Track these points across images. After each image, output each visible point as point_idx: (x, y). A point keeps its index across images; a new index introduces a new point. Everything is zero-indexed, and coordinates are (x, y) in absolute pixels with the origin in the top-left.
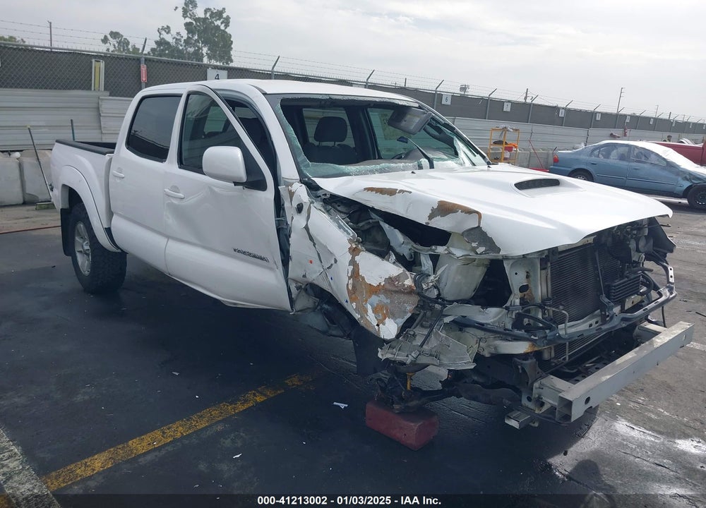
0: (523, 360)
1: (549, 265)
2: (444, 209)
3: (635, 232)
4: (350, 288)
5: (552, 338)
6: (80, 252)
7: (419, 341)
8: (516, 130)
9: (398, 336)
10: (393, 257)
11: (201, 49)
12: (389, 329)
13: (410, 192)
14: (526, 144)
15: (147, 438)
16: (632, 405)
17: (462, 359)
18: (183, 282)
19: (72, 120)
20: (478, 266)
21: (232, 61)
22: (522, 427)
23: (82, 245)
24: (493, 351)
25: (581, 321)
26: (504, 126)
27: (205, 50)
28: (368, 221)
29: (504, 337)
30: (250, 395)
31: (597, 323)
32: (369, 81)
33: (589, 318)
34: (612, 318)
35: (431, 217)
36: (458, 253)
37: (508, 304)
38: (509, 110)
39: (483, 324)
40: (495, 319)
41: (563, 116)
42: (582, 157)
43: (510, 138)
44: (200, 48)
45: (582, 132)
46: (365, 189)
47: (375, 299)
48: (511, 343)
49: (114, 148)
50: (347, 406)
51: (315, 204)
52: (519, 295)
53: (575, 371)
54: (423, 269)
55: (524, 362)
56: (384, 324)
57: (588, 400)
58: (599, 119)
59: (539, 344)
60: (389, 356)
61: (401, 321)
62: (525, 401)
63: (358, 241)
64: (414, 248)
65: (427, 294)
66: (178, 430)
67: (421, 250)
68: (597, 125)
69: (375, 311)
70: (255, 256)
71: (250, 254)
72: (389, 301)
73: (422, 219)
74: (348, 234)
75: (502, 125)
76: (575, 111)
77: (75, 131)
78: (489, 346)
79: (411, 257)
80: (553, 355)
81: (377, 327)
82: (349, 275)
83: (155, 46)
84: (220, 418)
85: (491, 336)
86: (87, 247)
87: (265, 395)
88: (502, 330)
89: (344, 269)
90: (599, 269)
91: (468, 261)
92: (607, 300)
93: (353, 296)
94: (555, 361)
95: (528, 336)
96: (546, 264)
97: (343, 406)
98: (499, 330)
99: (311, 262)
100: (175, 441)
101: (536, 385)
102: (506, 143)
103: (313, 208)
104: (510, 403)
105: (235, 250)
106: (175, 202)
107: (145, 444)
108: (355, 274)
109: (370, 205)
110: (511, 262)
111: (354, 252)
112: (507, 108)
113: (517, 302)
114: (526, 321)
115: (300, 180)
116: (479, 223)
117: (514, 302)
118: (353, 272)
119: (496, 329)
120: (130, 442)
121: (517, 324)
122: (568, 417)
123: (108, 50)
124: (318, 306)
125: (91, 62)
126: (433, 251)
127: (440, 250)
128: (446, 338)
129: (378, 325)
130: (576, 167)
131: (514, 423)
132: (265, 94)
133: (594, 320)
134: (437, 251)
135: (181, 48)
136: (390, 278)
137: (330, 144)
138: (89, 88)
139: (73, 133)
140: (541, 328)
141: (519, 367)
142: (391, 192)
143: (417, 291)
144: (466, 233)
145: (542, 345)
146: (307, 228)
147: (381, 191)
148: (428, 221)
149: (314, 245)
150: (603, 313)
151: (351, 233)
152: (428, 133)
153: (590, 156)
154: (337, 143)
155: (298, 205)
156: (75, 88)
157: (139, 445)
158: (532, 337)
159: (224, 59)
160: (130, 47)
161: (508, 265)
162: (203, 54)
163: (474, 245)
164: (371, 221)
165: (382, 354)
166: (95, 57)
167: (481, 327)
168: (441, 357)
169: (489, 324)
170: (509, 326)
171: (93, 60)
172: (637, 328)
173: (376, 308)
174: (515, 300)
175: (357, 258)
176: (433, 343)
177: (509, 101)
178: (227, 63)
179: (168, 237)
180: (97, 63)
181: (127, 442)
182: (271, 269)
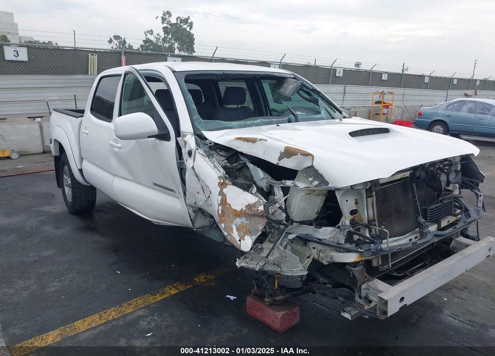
0: (353, 267)
1: (374, 193)
2: (289, 153)
3: (447, 167)
4: (220, 212)
5: (374, 250)
6: (66, 185)
7: (265, 254)
8: (392, 93)
9: (251, 249)
10: (255, 189)
11: (174, 44)
12: (246, 244)
13: (266, 140)
14: (399, 104)
15: (88, 320)
16: (456, 300)
17: (296, 267)
18: (126, 207)
19: (75, 96)
20: (318, 195)
21: (194, 52)
22: (353, 319)
23: (67, 180)
24: (329, 260)
25: (404, 236)
26: (382, 90)
27: (176, 45)
28: (239, 163)
29: (338, 249)
30: (167, 289)
31: (416, 238)
32: (282, 61)
33: (410, 235)
34: (426, 234)
35: (280, 159)
36: (301, 185)
37: (340, 224)
38: (386, 79)
39: (320, 240)
40: (331, 235)
41: (427, 82)
42: (439, 111)
43: (387, 99)
44: (172, 44)
45: (443, 93)
46: (236, 139)
47: (238, 221)
48: (343, 254)
49: (84, 113)
50: (236, 298)
51: (200, 150)
52: (350, 217)
53: (402, 275)
54: (276, 197)
55: (354, 269)
56: (244, 240)
57: (402, 299)
58: (456, 83)
59: (365, 255)
60: (244, 264)
61: (255, 237)
62: (357, 299)
63: (226, 178)
64: (269, 182)
65: (272, 217)
66: (111, 314)
67: (274, 184)
68: (455, 87)
69: (238, 230)
70: (166, 189)
71: (163, 187)
72: (248, 222)
73: (274, 160)
74: (220, 172)
75: (381, 89)
76: (437, 78)
77: (77, 103)
78: (326, 256)
79: (268, 189)
80: (380, 263)
81: (239, 242)
82: (219, 203)
83: (142, 43)
84: (143, 305)
85: (328, 249)
86: (70, 182)
87: (178, 289)
88: (335, 244)
89: (216, 199)
90: (417, 197)
91: (310, 192)
92: (423, 220)
93: (222, 219)
94: (381, 268)
95: (355, 249)
96: (371, 193)
97: (232, 298)
98: (333, 244)
99: (198, 193)
100: (108, 322)
101: (364, 286)
102: (384, 103)
103: (197, 154)
104: (343, 300)
105: (154, 184)
106: (117, 150)
107: (86, 324)
108: (224, 202)
109: (240, 150)
110: (342, 192)
111: (222, 185)
112: (385, 77)
113: (348, 222)
114: (356, 237)
115: (194, 133)
116: (313, 163)
117: (345, 223)
118: (222, 200)
119: (330, 243)
120: (76, 323)
121: (349, 239)
122: (385, 313)
123: (112, 48)
124: (213, 224)
125: (88, 56)
126: (283, 184)
127: (289, 183)
128: (284, 251)
129: (240, 241)
130: (435, 119)
131: (347, 316)
132: (174, 72)
133: (414, 236)
134: (286, 184)
135: (160, 44)
136: (249, 205)
137: (235, 106)
138: (87, 73)
139: (76, 104)
140: (367, 243)
141: (351, 272)
142: (253, 141)
143: (265, 215)
144: (304, 171)
145: (368, 256)
146: (193, 168)
147: (247, 140)
148: (279, 162)
149: (199, 180)
150: (421, 230)
151: (222, 171)
152: (302, 96)
153: (446, 110)
154: (239, 106)
155: (189, 151)
156: (78, 74)
157: (81, 325)
158: (359, 250)
159: (189, 50)
160: (126, 45)
161: (339, 195)
162: (175, 48)
163: (311, 179)
164: (241, 162)
165: (239, 263)
166: (91, 52)
167: (320, 242)
168: (282, 265)
169: (325, 240)
170: (342, 241)
171: (90, 54)
172: (453, 241)
173: (239, 228)
174: (346, 220)
175: (225, 190)
176: (276, 255)
177: (386, 73)
178: (191, 53)
179: (114, 175)
180: (92, 56)
181: (74, 322)
182: (178, 198)
